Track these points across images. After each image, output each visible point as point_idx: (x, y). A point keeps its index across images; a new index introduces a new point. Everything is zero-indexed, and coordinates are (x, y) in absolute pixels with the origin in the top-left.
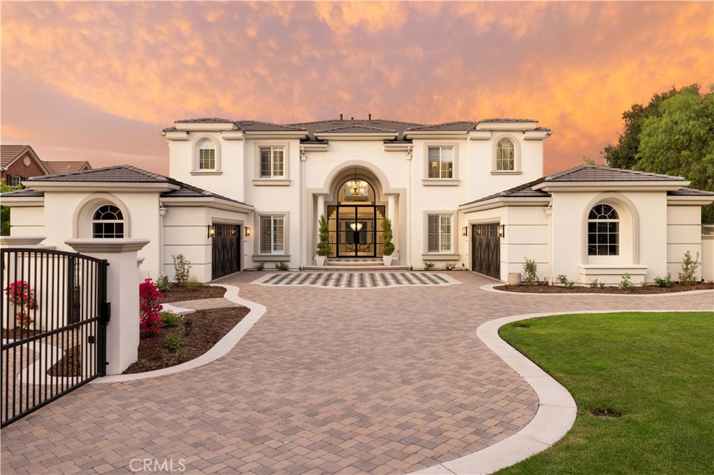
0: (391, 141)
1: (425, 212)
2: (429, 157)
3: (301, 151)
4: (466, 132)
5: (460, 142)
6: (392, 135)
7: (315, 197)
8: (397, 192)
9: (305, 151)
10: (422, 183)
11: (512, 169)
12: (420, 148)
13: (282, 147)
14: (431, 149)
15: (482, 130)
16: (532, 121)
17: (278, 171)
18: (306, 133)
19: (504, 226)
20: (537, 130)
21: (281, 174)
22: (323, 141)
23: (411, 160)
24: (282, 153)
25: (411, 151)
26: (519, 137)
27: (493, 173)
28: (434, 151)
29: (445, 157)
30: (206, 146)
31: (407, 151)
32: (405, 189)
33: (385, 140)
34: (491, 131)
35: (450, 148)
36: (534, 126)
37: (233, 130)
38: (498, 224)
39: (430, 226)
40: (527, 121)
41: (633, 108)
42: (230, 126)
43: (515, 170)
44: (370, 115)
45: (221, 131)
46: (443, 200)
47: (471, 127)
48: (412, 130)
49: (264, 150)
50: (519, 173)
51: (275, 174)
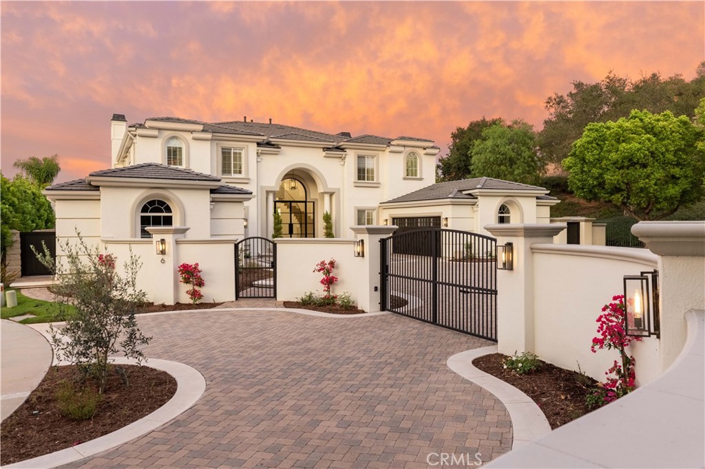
0: (328, 149)
1: (355, 207)
2: (358, 163)
3: (257, 153)
4: (385, 146)
5: (380, 153)
6: (330, 145)
7: (268, 192)
8: (332, 191)
9: (261, 153)
10: (354, 185)
11: (416, 175)
12: (351, 157)
13: (241, 149)
14: (359, 157)
15: (398, 145)
16: (430, 141)
17: (238, 170)
18: (265, 138)
19: (447, 218)
20: (433, 147)
21: (240, 172)
22: (274, 145)
23: (343, 165)
24: (240, 154)
25: (345, 158)
26: (422, 152)
27: (405, 179)
28: (361, 159)
29: (369, 164)
30: (174, 144)
31: (341, 158)
32: (339, 189)
33: (324, 148)
34: (404, 146)
35: (373, 157)
36: (431, 144)
37: (203, 131)
38: (439, 217)
39: (358, 219)
40: (426, 141)
41: (458, 130)
42: (201, 127)
43: (418, 177)
44: (270, 120)
45: (192, 132)
46: (369, 198)
47: (388, 143)
48: (348, 141)
49: (225, 151)
50: (421, 179)
51: (235, 172)
